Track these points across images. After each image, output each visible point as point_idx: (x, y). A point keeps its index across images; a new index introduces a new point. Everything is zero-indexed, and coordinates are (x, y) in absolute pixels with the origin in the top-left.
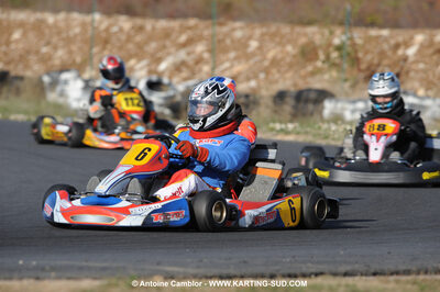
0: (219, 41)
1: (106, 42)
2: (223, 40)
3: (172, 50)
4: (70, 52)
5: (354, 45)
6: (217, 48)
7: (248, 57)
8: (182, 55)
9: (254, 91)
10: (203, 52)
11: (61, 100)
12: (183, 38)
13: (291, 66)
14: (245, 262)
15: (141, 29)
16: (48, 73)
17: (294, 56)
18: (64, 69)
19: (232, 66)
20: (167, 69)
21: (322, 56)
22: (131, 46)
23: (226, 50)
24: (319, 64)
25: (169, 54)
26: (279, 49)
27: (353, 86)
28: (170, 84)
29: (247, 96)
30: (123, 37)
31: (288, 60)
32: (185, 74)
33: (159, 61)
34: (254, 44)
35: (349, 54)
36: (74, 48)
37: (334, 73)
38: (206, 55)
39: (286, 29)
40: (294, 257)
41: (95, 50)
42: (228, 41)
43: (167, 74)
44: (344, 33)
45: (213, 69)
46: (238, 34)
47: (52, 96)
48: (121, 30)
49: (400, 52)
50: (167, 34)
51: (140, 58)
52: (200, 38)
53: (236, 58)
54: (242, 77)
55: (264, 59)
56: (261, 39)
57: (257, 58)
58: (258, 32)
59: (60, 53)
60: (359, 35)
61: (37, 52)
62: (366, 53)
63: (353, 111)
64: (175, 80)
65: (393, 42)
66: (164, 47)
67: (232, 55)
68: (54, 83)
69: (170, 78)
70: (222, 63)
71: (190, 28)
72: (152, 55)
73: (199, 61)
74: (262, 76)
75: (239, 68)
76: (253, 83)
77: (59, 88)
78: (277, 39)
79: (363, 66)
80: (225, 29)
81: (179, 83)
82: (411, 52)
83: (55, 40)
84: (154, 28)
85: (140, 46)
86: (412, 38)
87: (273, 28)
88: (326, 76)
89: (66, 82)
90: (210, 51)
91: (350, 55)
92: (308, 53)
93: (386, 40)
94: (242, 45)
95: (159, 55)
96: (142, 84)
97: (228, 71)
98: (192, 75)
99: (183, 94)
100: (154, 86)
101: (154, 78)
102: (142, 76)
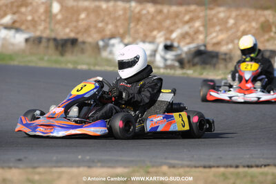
0: (210, 20)
1: (138, 20)
2: (212, 19)
3: (180, 25)
4: (116, 27)
6: (208, 24)
7: (227, 29)
8: (186, 28)
9: (231, 50)
10: (199, 26)
11: (110, 57)
12: (187, 18)
14: (221, 158)
15: (160, 12)
16: (103, 40)
17: (257, 29)
18: (112, 37)
19: (217, 36)
20: (177, 37)
21: (274, 29)
22: (154, 23)
23: (214, 25)
24: (272, 34)
25: (178, 27)
26: (247, 25)
28: (178, 47)
29: (226, 54)
30: (149, 17)
31: (253, 31)
32: (188, 40)
33: (172, 32)
34: (231, 22)
36: (119, 24)
38: (201, 29)
39: (252, 12)
40: (252, 155)
41: (132, 25)
42: (215, 20)
43: (176, 40)
45: (206, 37)
46: (222, 15)
47: (105, 54)
48: (148, 13)
50: (177, 15)
51: (159, 31)
52: (198, 18)
53: (220, 30)
54: (224, 43)
55: (238, 31)
56: (236, 18)
57: (233, 30)
58: (234, 14)
59: (110, 27)
61: (96, 26)
64: (182, 44)
66: (175, 23)
67: (218, 28)
68: (106, 46)
69: (179, 43)
70: (211, 34)
71: (191, 11)
72: (168, 29)
73: (197, 32)
74: (236, 42)
75: (222, 36)
76: (230, 46)
77: (109, 49)
78: (246, 18)
80: (213, 12)
81: (184, 46)
83: (107, 19)
84: (169, 11)
85: (160, 23)
87: (244, 11)
89: (113, 45)
90: (204, 26)
92: (265, 27)
94: (224, 22)
95: (172, 28)
96: (161, 47)
97: (215, 39)
98: (193, 41)
99: (186, 53)
100: (168, 48)
101: (169, 43)
102: (161, 41)
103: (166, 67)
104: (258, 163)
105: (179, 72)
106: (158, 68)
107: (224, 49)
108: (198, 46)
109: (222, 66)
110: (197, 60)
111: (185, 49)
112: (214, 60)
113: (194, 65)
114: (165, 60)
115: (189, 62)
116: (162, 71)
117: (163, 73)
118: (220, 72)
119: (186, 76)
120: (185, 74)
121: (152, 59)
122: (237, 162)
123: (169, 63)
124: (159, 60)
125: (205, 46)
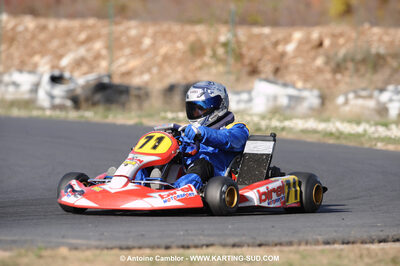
0: (116, 40)
1: (12, 40)
2: (120, 38)
3: (73, 47)
5: (238, 42)
6: (114, 45)
7: (142, 53)
8: (82, 51)
9: (147, 83)
10: (101, 49)
12: (83, 36)
13: (181, 61)
14: (143, 235)
15: (44, 28)
17: (184, 53)
19: (127, 62)
20: (68, 66)
21: (209, 52)
22: (35, 44)
23: (121, 47)
24: (207, 59)
25: (69, 50)
26: (169, 46)
27: (238, 80)
28: (71, 79)
29: (139, 88)
30: (28, 36)
31: (179, 55)
32: (85, 68)
33: (61, 57)
34: (147, 42)
35: (233, 50)
37: (221, 68)
38: (104, 52)
39: (176, 28)
40: (187, 231)
41: (3, 47)
42: (124, 39)
44: (229, 31)
45: (111, 62)
46: (133, 32)
48: (26, 29)
49: (280, 48)
50: (68, 33)
51: (43, 56)
52: (99, 36)
53: (132, 54)
54: (136, 72)
55: (156, 55)
56: (154, 37)
57: (150, 54)
58: (151, 30)
60: (242, 33)
62: (250, 49)
63: (239, 102)
64: (76, 74)
65: (273, 39)
66: (65, 45)
67: (127, 51)
69: (71, 72)
70: (117, 58)
71: (89, 27)
72: (54, 52)
73: (98, 57)
74: (155, 70)
75: (134, 63)
76: (146, 77)
78: (169, 37)
79: (247, 61)
80: (121, 28)
81: (79, 77)
82: (290, 48)
84: (56, 27)
85: (43, 44)
86: (290, 35)
87: (165, 26)
88: (214, 70)
90: (108, 48)
91: (235, 52)
92: (196, 50)
93: (267, 37)
94: (136, 42)
95: (61, 51)
96: (46, 78)
97: (124, 66)
98: (91, 69)
99: (83, 87)
100: (56, 80)
101: (57, 73)
102: (45, 71)
103: (54, 107)
104: (196, 242)
105: (73, 115)
106: (42, 109)
107: (136, 81)
108: (100, 78)
109: (134, 105)
110: (98, 97)
111: (81, 81)
112: (123, 98)
113: (94, 104)
114: (52, 97)
115: (87, 100)
116: (48, 113)
117: (50, 117)
118: (133, 114)
119: (83, 120)
120: (82, 117)
121: (33, 96)
122: (167, 241)
123: (58, 101)
124: (42, 98)
125: (110, 76)
